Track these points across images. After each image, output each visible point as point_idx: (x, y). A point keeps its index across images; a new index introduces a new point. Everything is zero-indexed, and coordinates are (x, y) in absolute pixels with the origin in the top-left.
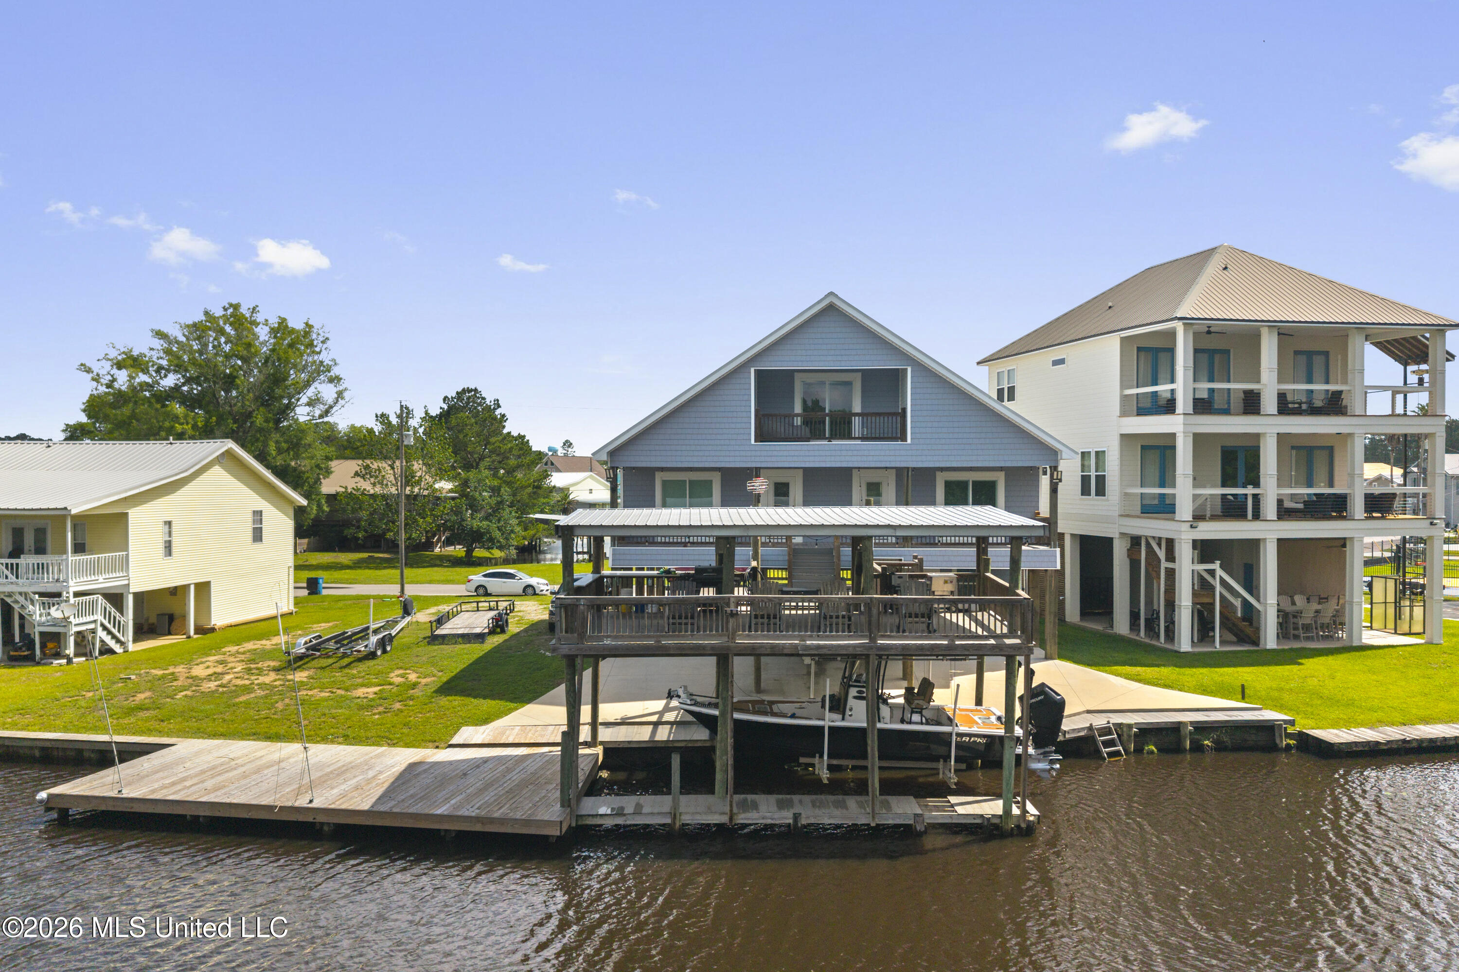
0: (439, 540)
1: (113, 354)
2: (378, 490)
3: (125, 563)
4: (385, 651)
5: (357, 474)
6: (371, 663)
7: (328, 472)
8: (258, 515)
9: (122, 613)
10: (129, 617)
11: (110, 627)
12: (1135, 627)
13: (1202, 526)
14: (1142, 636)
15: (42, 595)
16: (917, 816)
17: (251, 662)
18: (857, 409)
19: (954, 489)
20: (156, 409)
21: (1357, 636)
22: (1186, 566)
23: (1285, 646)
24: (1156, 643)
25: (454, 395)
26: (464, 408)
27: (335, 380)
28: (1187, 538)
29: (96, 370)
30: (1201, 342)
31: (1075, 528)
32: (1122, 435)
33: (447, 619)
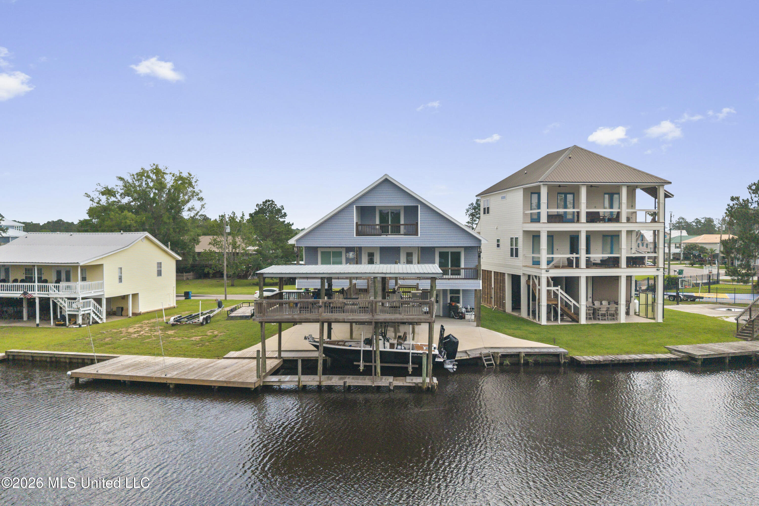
0: (250, 274)
1: (100, 189)
2: (220, 250)
3: (102, 285)
4: (207, 323)
5: (210, 243)
6: (201, 327)
7: (198, 242)
8: (159, 265)
9: (101, 307)
10: (104, 309)
11: (97, 312)
12: (529, 314)
13: (551, 271)
14: (531, 318)
15: (69, 299)
16: (390, 383)
17: (153, 327)
18: (402, 222)
19: (443, 255)
20: (119, 214)
21: (623, 319)
22: (544, 288)
23: (590, 322)
24: (535, 321)
25: (261, 203)
26: (267, 209)
27: (201, 199)
28: (544, 276)
29: (92, 196)
30: (559, 190)
31: (508, 271)
32: (524, 231)
33: (236, 309)
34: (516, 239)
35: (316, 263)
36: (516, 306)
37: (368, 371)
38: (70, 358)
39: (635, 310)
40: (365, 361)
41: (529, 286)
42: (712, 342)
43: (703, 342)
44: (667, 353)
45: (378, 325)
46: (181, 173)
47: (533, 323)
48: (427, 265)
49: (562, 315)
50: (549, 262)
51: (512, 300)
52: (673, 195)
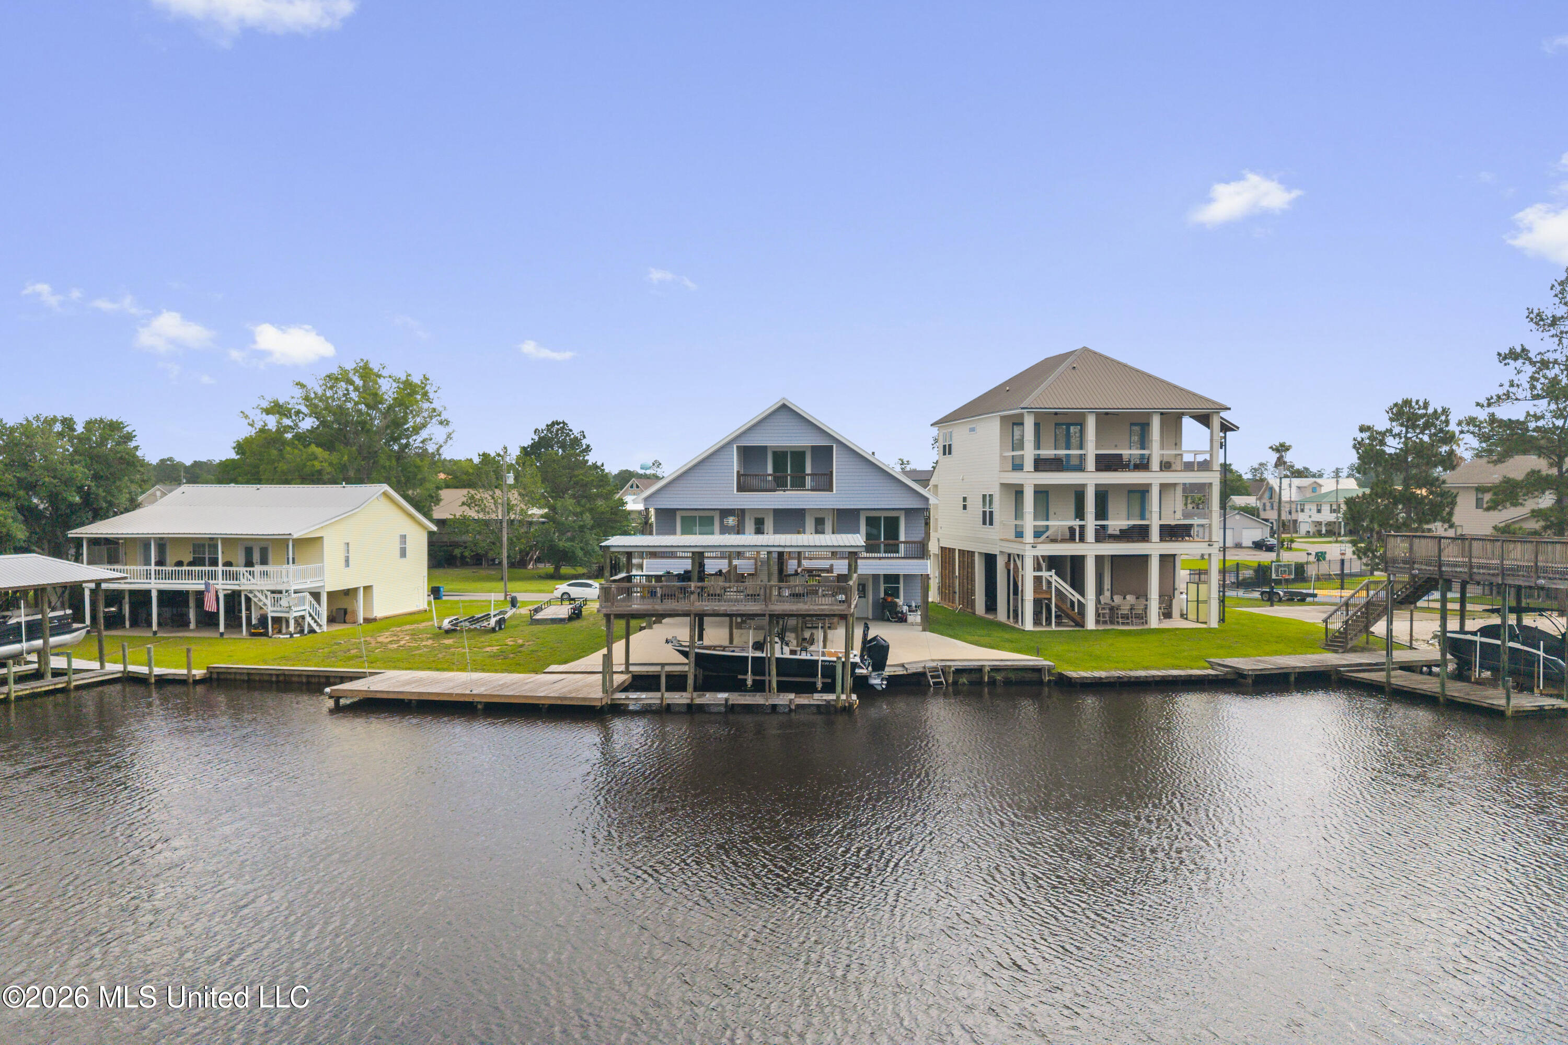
0: (531, 559)
2: (481, 516)
3: (321, 571)
4: (500, 628)
5: (463, 504)
6: (493, 635)
7: (438, 501)
8: (403, 538)
9: (319, 605)
10: (324, 610)
11: (314, 614)
12: (1009, 617)
13: (1040, 547)
14: (1011, 622)
15: (273, 592)
16: (791, 700)
17: (414, 635)
18: (808, 470)
19: (872, 522)
20: (300, 450)
21: (1154, 621)
22: (1028, 574)
23: (1101, 628)
24: (1016, 626)
25: (544, 427)
26: (553, 439)
27: (444, 423)
28: (1029, 555)
29: (252, 417)
30: (1059, 419)
31: (979, 548)
32: (1001, 484)
33: (542, 609)
34: (991, 496)
35: (674, 533)
36: (991, 606)
37: (759, 687)
38: (308, 676)
39: (1181, 611)
40: (754, 673)
41: (1009, 571)
42: (1281, 655)
43: (1267, 654)
44: (1207, 668)
45: (775, 618)
46: (409, 375)
47: (1013, 628)
48: (844, 536)
49: (1057, 617)
50: (1037, 534)
51: (986, 595)
52: (1238, 428)
